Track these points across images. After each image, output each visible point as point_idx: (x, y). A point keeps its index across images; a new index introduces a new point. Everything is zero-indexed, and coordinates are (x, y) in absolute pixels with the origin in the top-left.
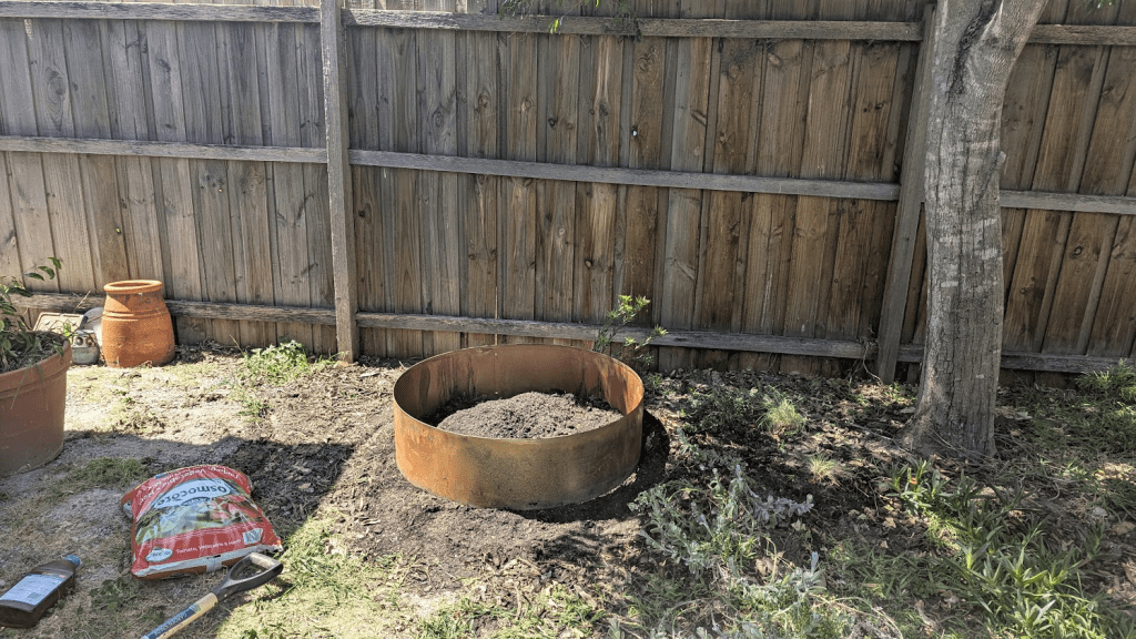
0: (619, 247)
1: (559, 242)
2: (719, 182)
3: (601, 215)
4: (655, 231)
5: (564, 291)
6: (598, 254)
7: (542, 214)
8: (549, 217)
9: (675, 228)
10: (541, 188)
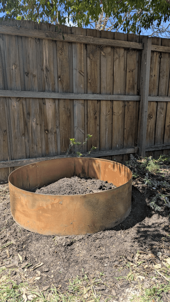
0: (58, 124)
1: (34, 124)
2: (91, 97)
3: (50, 112)
4: (70, 116)
5: (38, 144)
6: (50, 127)
7: (26, 113)
8: (29, 114)
9: (77, 115)
10: (24, 102)
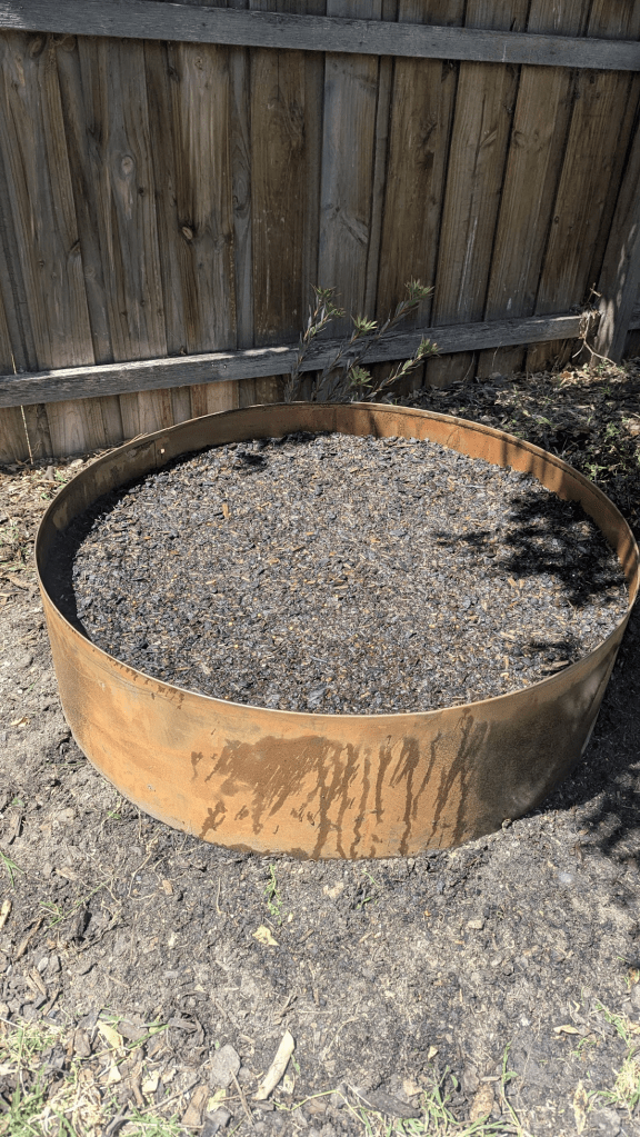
0: (241, 193)
1: (125, 191)
2: (415, 40)
3: (204, 121)
4: (303, 154)
5: (147, 296)
6: (203, 211)
7: (79, 128)
8: (96, 132)
9: (336, 142)
10: (67, 62)
